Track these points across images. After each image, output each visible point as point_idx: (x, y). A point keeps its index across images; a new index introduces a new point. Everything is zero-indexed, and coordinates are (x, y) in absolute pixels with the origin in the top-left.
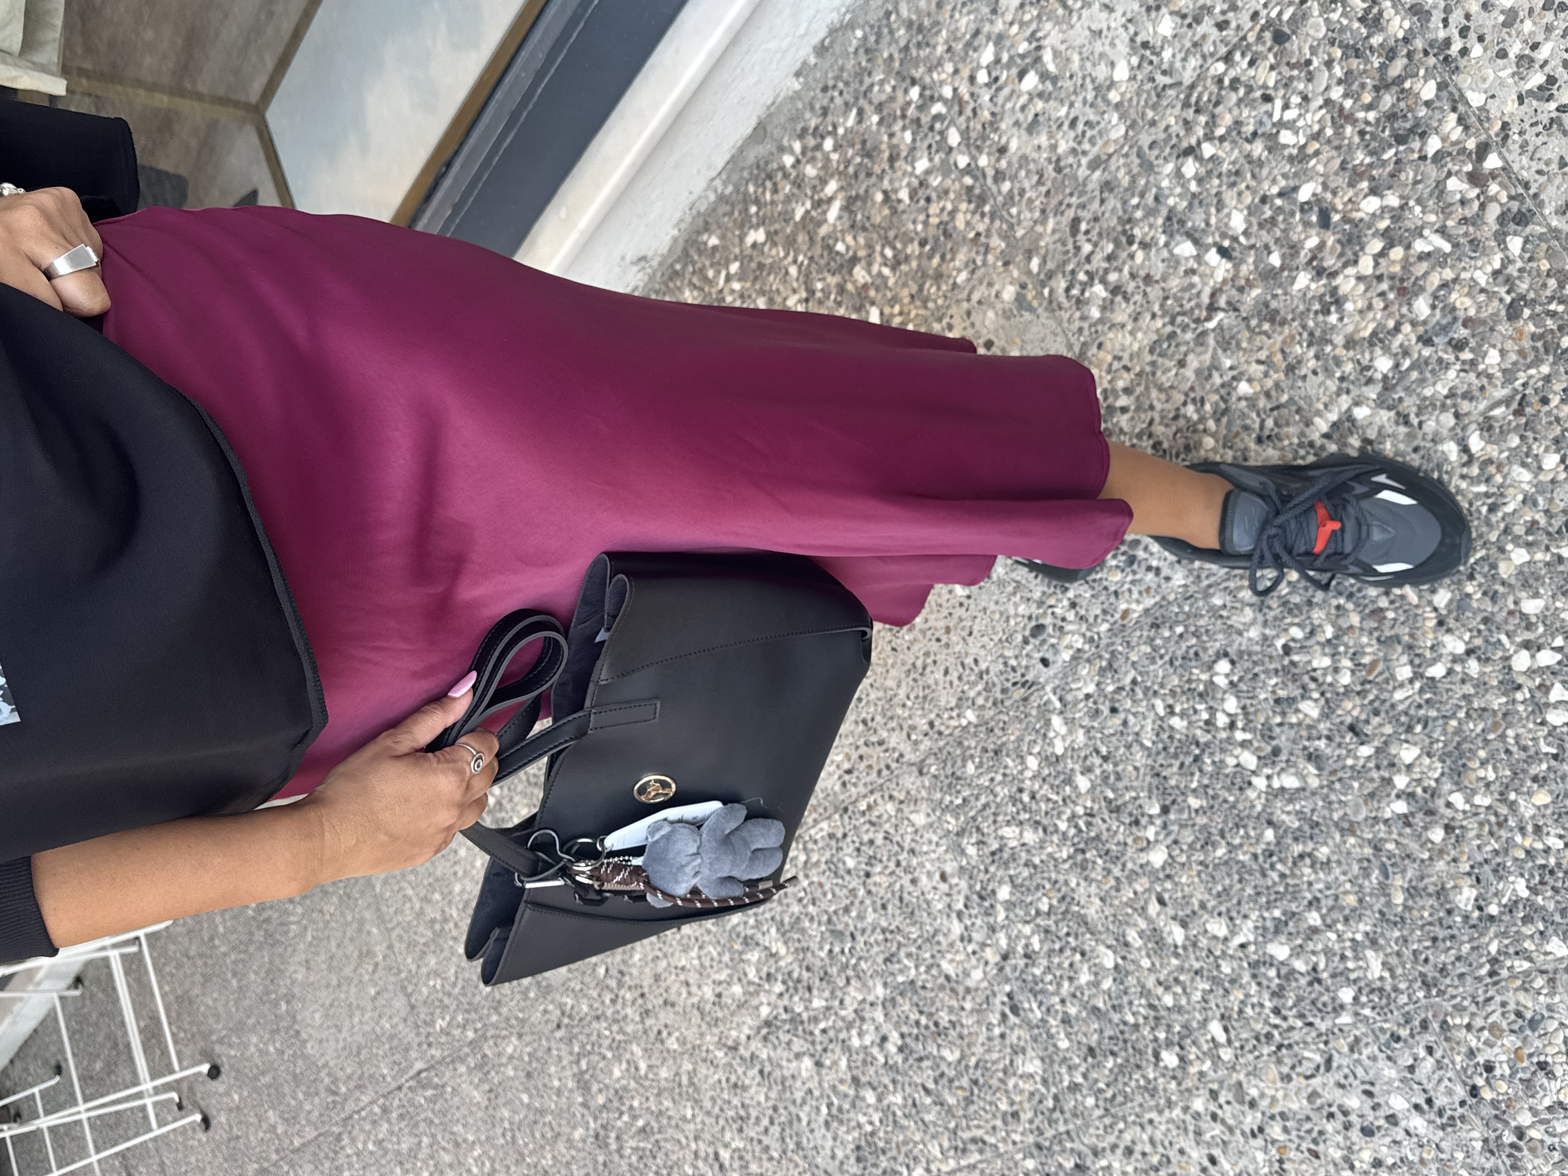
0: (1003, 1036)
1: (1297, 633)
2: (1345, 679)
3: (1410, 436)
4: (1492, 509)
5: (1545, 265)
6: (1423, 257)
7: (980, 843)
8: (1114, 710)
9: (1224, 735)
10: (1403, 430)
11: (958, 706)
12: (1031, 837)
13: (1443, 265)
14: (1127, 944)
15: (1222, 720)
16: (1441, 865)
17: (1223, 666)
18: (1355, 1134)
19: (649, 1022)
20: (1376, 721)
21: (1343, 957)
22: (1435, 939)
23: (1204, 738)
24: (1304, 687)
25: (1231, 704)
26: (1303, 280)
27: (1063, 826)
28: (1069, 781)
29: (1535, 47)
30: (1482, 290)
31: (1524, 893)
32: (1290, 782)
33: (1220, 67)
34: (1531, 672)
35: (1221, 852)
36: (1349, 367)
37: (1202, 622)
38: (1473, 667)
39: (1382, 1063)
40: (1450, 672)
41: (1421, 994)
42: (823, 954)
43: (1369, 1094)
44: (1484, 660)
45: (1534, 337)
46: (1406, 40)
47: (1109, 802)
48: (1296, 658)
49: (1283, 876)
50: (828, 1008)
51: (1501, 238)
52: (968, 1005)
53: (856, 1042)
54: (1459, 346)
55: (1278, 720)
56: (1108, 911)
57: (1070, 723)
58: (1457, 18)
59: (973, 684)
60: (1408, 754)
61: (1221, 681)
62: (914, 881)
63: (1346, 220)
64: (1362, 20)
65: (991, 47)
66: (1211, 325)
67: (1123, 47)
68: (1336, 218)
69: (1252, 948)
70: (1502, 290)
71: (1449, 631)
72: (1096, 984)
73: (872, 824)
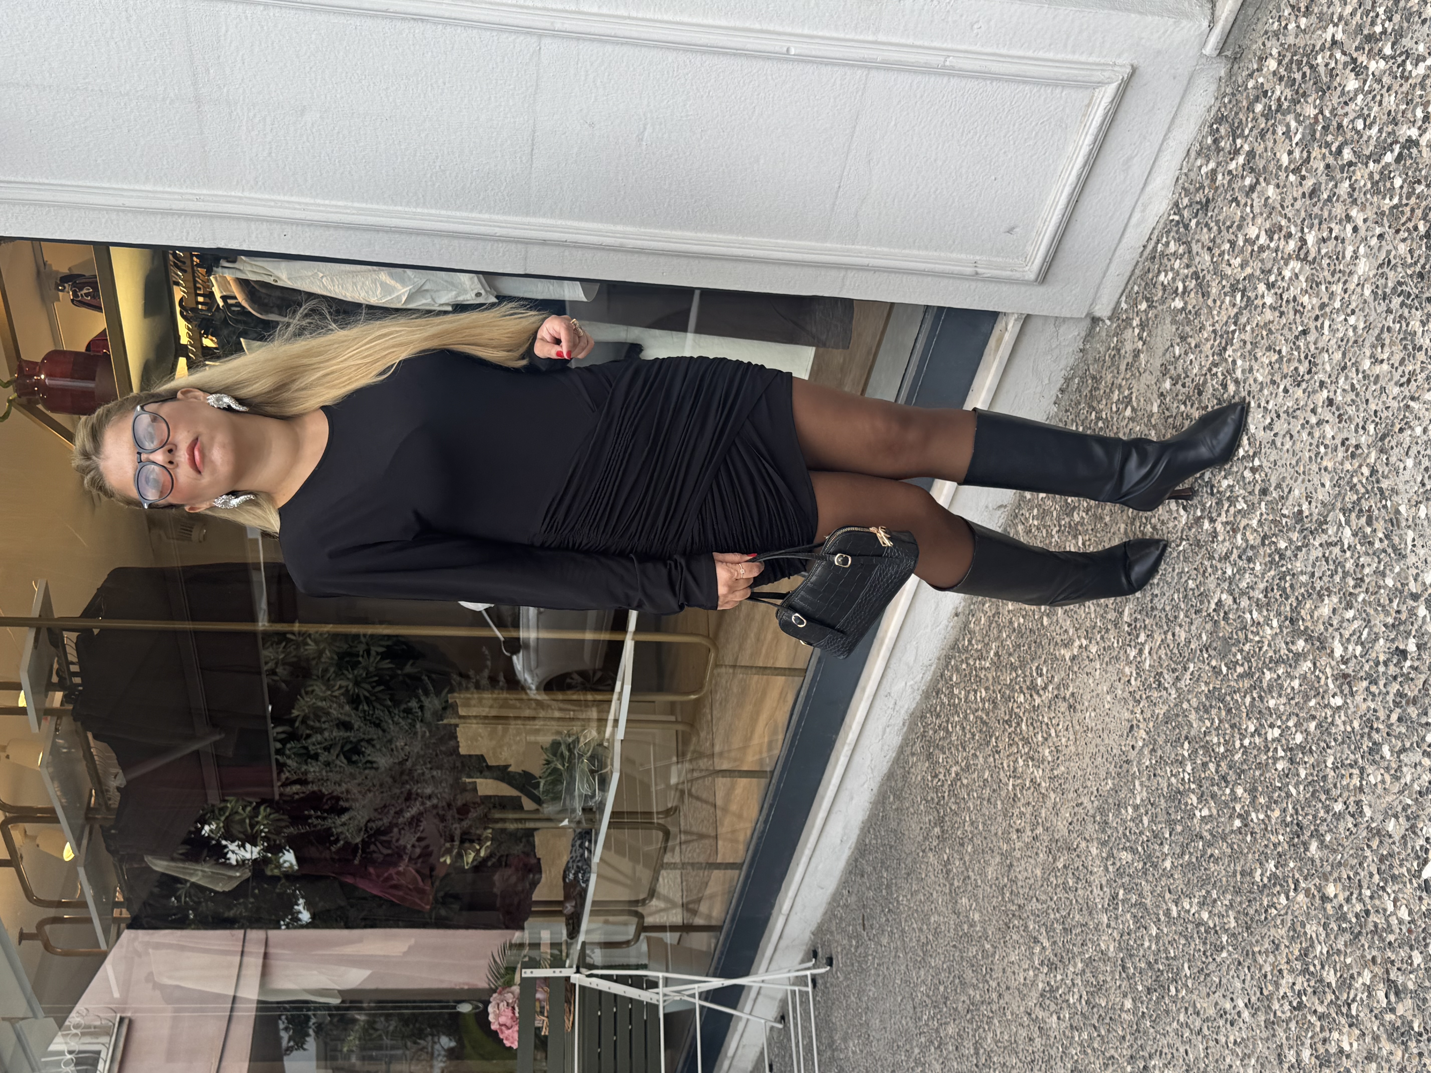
0: (1120, 986)
1: (1208, 723)
2: (1222, 749)
3: (1237, 609)
4: (1260, 649)
5: (1271, 517)
6: (1239, 511)
7: (1114, 864)
8: (1155, 775)
9: (1187, 786)
10: (1235, 606)
11: (1106, 778)
12: (1130, 857)
13: (1244, 517)
14: (1159, 920)
15: (1187, 777)
16: (1250, 855)
17: (1186, 745)
18: (1228, 1025)
19: (1001, 1001)
20: (1231, 772)
21: (1223, 916)
22: (1249, 901)
23: (1181, 788)
24: (1210, 756)
25: (1189, 768)
26: (1207, 525)
27: (1140, 849)
28: (1141, 821)
29: (1267, 402)
30: (1255, 530)
31: (1274, 869)
32: (1205, 812)
33: (1182, 407)
34: (1273, 740)
35: (1187, 857)
36: (1220, 572)
37: (1180, 719)
38: (1257, 740)
39: (1236, 979)
40: (1250, 743)
41: (1245, 935)
42: (1061, 944)
43: (1232, 999)
44: (1259, 735)
45: (1270, 555)
46: (1234, 397)
47: (1153, 832)
48: (1208, 738)
49: (1205, 869)
50: (1062, 980)
51: (1260, 501)
52: (1108, 969)
53: (1071, 1001)
54: (1249, 560)
55: (1203, 776)
56: (1154, 899)
57: (1142, 784)
58: (1247, 387)
59: (1111, 763)
60: (1239, 791)
61: (1186, 754)
62: (1091, 892)
63: (1218, 492)
64: (1221, 385)
65: (1117, 392)
66: (1181, 548)
67: (1155, 396)
68: (1215, 491)
69: (1197, 915)
70: (1260, 530)
71: (1250, 719)
72: (1150, 948)
73: (1078, 856)
